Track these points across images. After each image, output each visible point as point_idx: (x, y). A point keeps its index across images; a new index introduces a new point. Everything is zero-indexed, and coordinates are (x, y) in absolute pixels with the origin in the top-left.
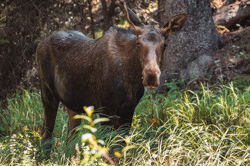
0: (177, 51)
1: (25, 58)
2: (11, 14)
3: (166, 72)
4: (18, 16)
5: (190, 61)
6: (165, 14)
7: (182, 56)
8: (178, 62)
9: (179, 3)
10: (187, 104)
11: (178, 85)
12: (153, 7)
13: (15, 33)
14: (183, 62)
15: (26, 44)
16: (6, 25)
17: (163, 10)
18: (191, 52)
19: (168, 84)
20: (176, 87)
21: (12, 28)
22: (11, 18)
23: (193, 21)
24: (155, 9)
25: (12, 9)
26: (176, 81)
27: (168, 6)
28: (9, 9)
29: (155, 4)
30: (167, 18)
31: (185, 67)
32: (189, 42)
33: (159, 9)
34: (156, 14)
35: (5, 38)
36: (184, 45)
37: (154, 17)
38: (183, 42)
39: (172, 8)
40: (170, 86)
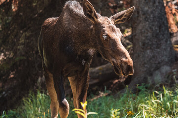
0: (145, 64)
1: (37, 69)
2: (27, 38)
3: (137, 78)
4: (32, 40)
5: (155, 70)
6: (136, 37)
7: (149, 67)
8: (146, 71)
10: (153, 101)
11: (146, 88)
12: (127, 32)
13: (30, 52)
14: (150, 71)
15: (38, 59)
16: (24, 47)
17: (135, 34)
18: (155, 64)
19: (139, 87)
20: (144, 90)
21: (28, 48)
22: (27, 41)
23: (156, 42)
24: (129, 34)
25: (28, 35)
26: (144, 85)
27: (138, 32)
28: (26, 35)
29: (129, 30)
30: (138, 40)
31: (151, 75)
32: (154, 57)
33: (132, 33)
34: (130, 37)
35: (23, 55)
36: (150, 59)
37: (129, 40)
38: (149, 57)
39: (142, 33)
40: (141, 89)
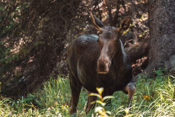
0: (162, 48)
1: (56, 54)
2: (46, 23)
3: (154, 63)
4: (51, 25)
5: (171, 55)
6: (153, 22)
7: (165, 51)
8: (162, 56)
9: (163, 14)
10: (170, 86)
11: (163, 72)
12: (145, 17)
13: (48, 37)
14: (167, 56)
15: (56, 44)
16: (43, 32)
17: (152, 19)
18: (172, 48)
19: (156, 71)
20: (161, 74)
21: (47, 33)
22: (46, 26)
23: (173, 26)
24: (146, 18)
25: (46, 20)
26: (161, 69)
27: (155, 16)
28: (44, 20)
29: (146, 15)
30: (155, 24)
31: (168, 59)
32: (170, 41)
33: (149, 18)
34: (147, 22)
35: (42, 40)
36: (167, 43)
37: (146, 24)
38: (166, 42)
39: (158, 18)
40: (158, 73)
